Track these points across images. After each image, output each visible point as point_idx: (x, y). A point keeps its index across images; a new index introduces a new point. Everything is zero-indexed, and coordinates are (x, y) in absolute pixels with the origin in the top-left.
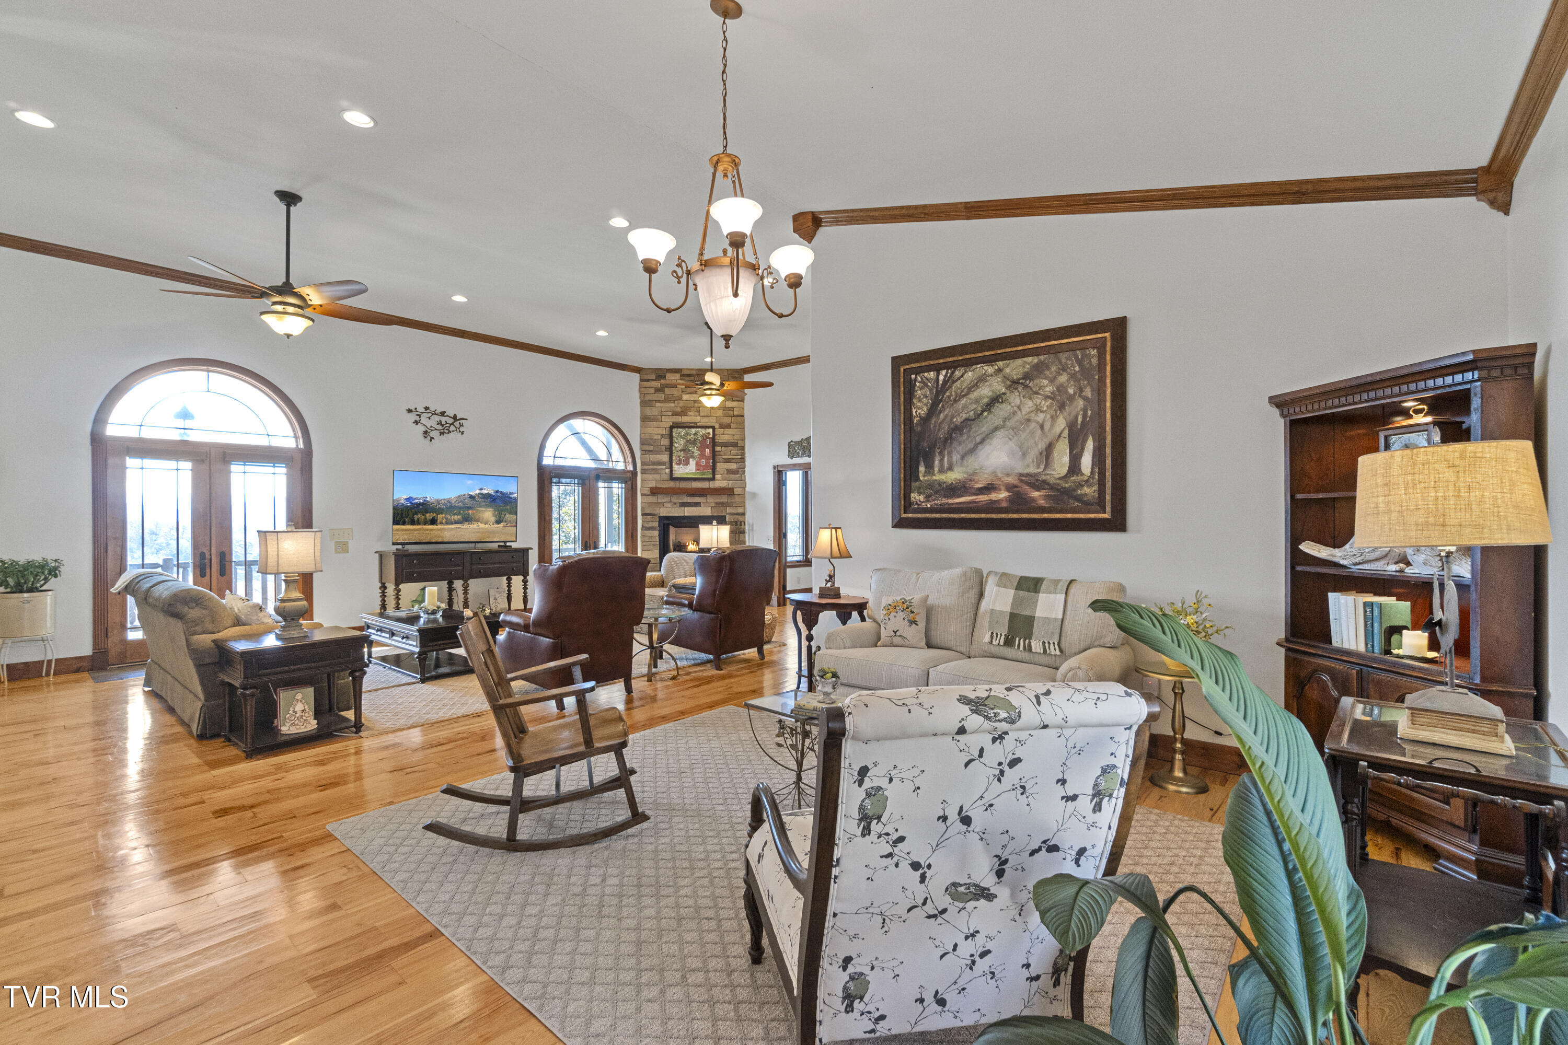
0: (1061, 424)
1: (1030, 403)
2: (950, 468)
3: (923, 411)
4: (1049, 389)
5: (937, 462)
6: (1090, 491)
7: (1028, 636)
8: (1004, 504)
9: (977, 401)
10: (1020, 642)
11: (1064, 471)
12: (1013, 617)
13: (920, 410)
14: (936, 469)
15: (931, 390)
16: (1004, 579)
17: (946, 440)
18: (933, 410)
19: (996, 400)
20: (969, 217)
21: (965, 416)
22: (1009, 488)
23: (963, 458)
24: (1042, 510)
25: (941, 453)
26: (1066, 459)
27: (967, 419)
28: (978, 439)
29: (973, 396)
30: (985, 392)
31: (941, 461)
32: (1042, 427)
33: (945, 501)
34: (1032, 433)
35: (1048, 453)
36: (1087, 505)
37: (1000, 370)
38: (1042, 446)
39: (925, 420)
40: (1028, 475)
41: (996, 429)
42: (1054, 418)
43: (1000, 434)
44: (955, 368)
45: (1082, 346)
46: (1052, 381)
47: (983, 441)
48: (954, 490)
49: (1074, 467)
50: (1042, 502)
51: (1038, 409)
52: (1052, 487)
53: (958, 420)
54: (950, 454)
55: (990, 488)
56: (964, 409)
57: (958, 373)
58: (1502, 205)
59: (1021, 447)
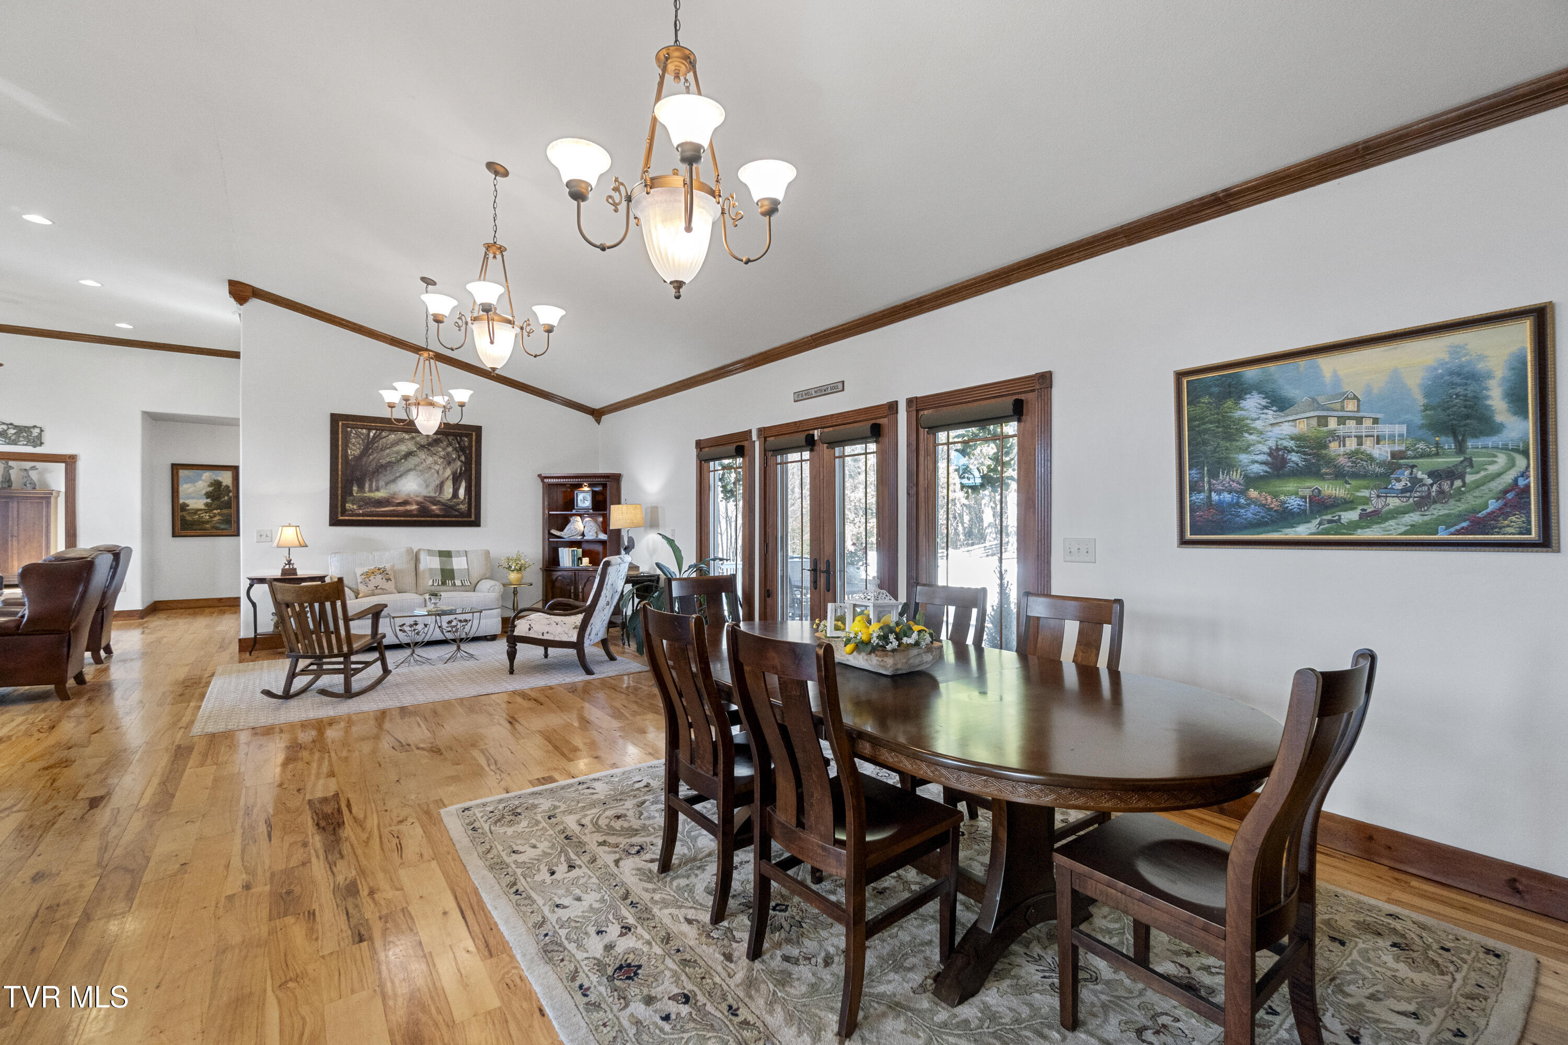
0: (448, 472)
1: (431, 459)
2: (378, 490)
3: (357, 452)
4: (442, 453)
5: (367, 486)
6: (463, 507)
7: (453, 578)
8: (415, 512)
9: (397, 453)
10: (449, 583)
11: (450, 496)
12: (443, 570)
13: (354, 451)
14: (367, 489)
15: (363, 440)
16: (430, 552)
17: (374, 473)
18: (364, 453)
19: (409, 454)
20: (391, 344)
21: (388, 460)
22: (418, 503)
23: (387, 484)
24: (438, 516)
25: (371, 481)
26: (451, 490)
27: (390, 462)
28: (398, 474)
29: (395, 449)
30: (403, 448)
31: (371, 485)
32: (438, 472)
33: (373, 509)
34: (432, 475)
35: (441, 486)
36: (462, 514)
37: (413, 438)
38: (438, 482)
39: (359, 458)
40: (430, 497)
41: (410, 470)
42: (444, 468)
43: (412, 473)
44: (383, 430)
45: (461, 435)
46: (444, 449)
47: (401, 476)
48: (380, 503)
49: (455, 494)
50: (438, 512)
51: (436, 463)
52: (443, 504)
53: (383, 462)
54: (377, 481)
55: (405, 503)
56: (387, 456)
57: (384, 434)
58: (598, 422)
59: (425, 481)
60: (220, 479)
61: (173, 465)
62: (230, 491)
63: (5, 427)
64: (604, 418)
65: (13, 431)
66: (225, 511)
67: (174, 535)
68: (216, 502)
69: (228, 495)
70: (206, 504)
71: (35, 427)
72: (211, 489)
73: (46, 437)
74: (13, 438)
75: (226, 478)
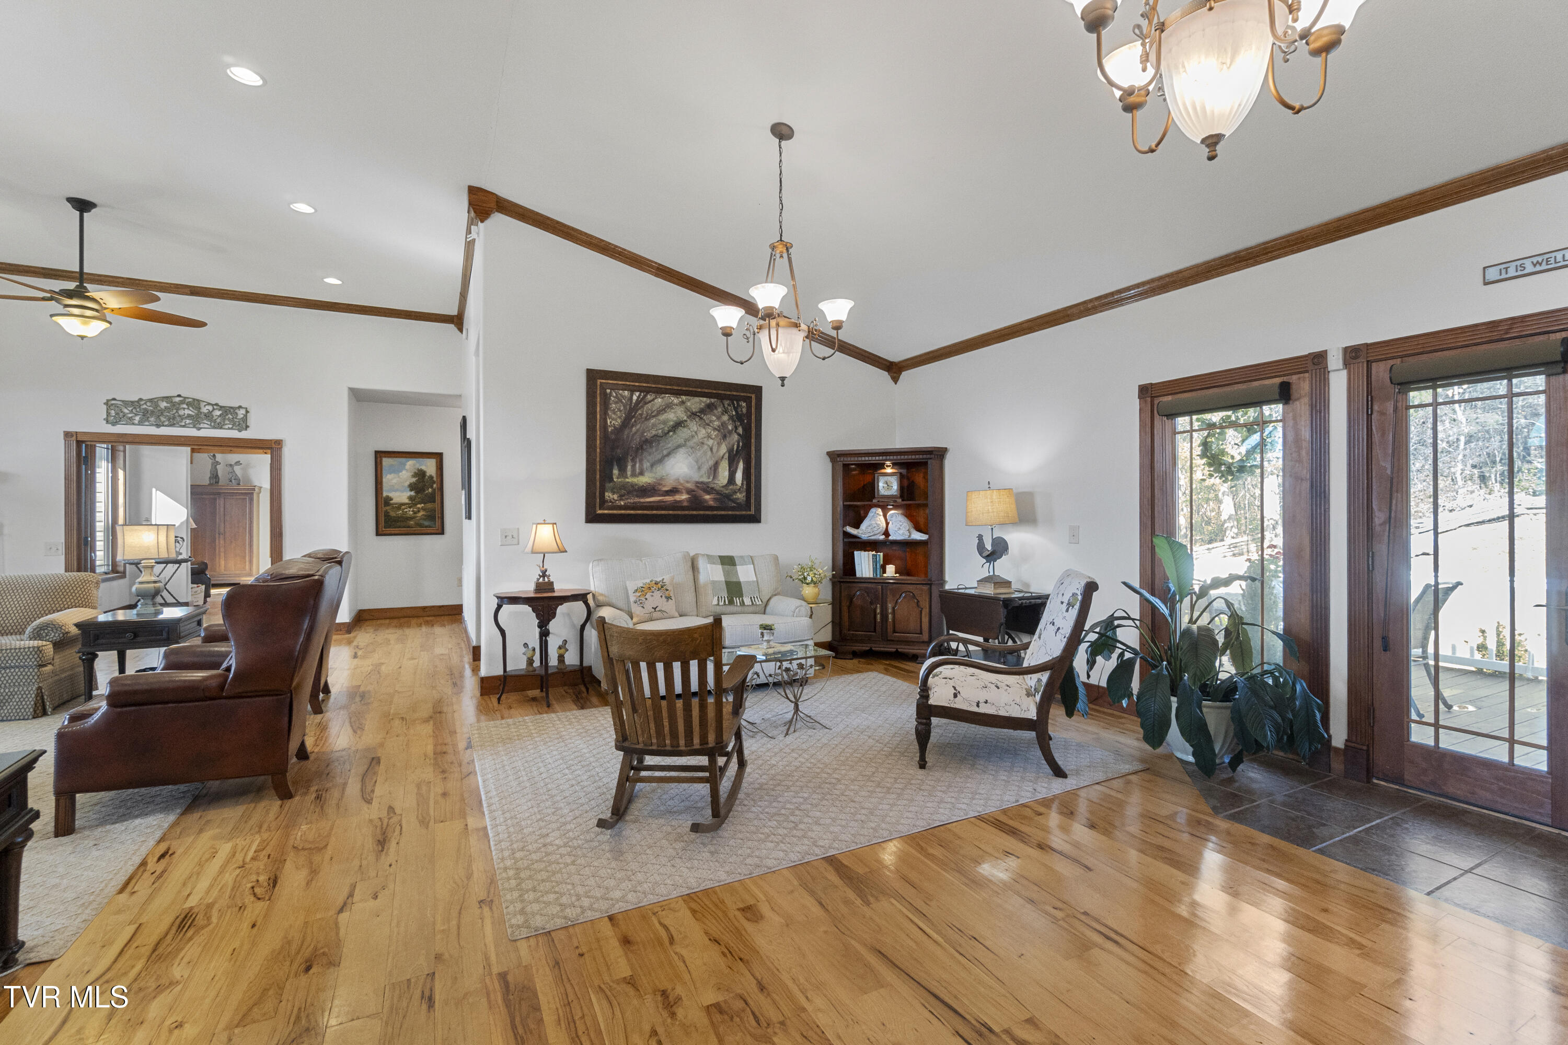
0: (724, 449)
1: (703, 431)
2: (642, 473)
3: (618, 423)
4: (717, 423)
5: (629, 467)
6: (741, 496)
7: (740, 595)
8: (685, 504)
9: (665, 422)
10: (737, 601)
11: (725, 481)
12: (728, 584)
13: (614, 421)
14: (629, 473)
15: (625, 406)
16: (710, 559)
17: (637, 449)
18: (626, 423)
19: (679, 424)
20: (657, 275)
21: (654, 433)
22: (689, 491)
23: (652, 466)
24: (712, 508)
25: (633, 460)
26: (727, 473)
27: (656, 436)
28: (665, 452)
29: (662, 417)
30: (671, 416)
31: (634, 466)
32: (711, 449)
33: (637, 500)
34: (705, 453)
35: (715, 467)
36: (739, 507)
37: (683, 402)
38: (711, 463)
39: (620, 430)
40: (702, 483)
41: (679, 446)
42: (719, 444)
43: (682, 451)
44: (648, 392)
45: (739, 399)
46: (719, 418)
47: (668, 455)
48: (645, 491)
49: (731, 479)
50: (711, 503)
51: (709, 437)
52: (718, 493)
53: (648, 435)
54: (641, 461)
55: (674, 491)
56: (653, 427)
57: (649, 397)
58: (895, 380)
59: (697, 462)
60: (423, 468)
61: (377, 452)
62: (434, 482)
63: (210, 408)
64: (905, 375)
65: (218, 413)
66: (429, 505)
67: (378, 534)
68: (420, 495)
69: (432, 487)
70: (410, 498)
71: (240, 407)
72: (414, 480)
73: (252, 421)
74: (218, 421)
75: (430, 467)
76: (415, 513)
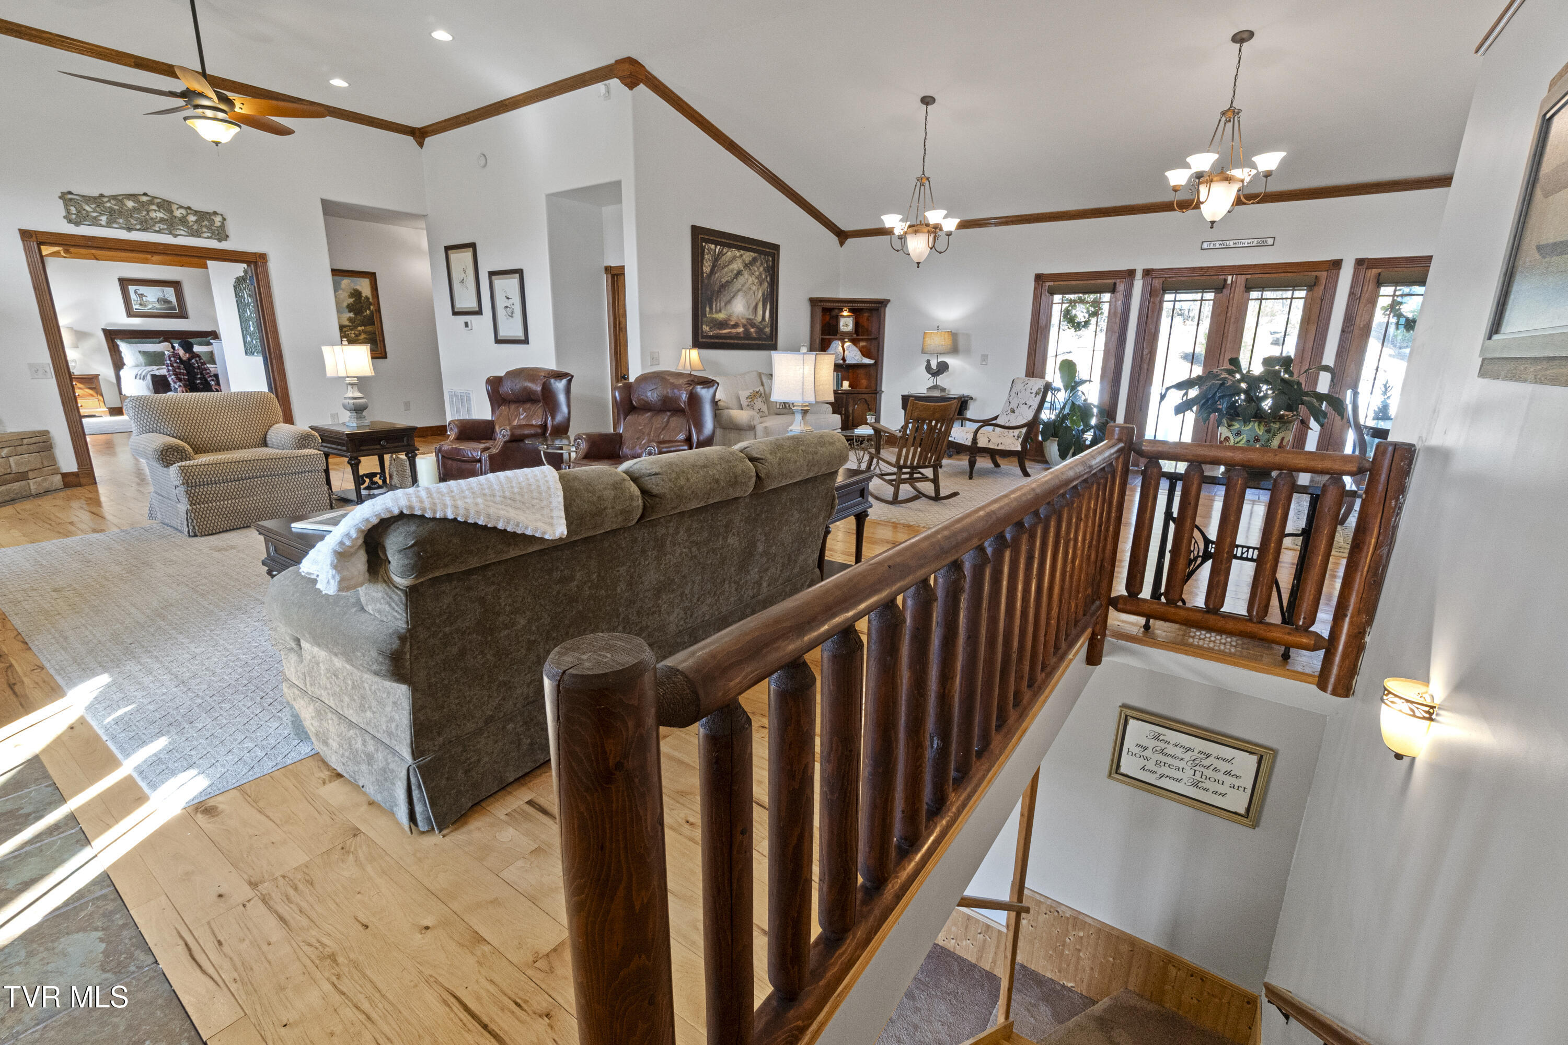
0: (760, 293)
1: (751, 279)
2: (720, 311)
3: (708, 270)
4: (757, 273)
5: (714, 306)
6: (768, 330)
8: (742, 335)
9: (732, 271)
11: (761, 318)
13: (707, 268)
14: (714, 310)
15: (712, 257)
17: (718, 292)
18: (712, 271)
19: (739, 273)
21: (726, 279)
22: (744, 326)
23: (725, 305)
24: (755, 339)
25: (716, 300)
26: (761, 312)
27: (727, 282)
28: (732, 295)
29: (731, 267)
30: (735, 266)
31: (716, 305)
32: (754, 293)
33: (719, 331)
34: (751, 296)
35: (756, 307)
36: (768, 338)
37: (742, 255)
38: (754, 304)
39: (709, 276)
40: (750, 319)
41: (739, 290)
42: (758, 289)
43: (740, 294)
44: (724, 246)
45: (768, 255)
46: (758, 269)
47: (733, 297)
48: (722, 324)
49: (764, 317)
50: (754, 335)
51: (753, 283)
52: (757, 327)
53: (723, 281)
54: (720, 301)
55: (736, 326)
56: (726, 275)
57: (725, 250)
58: (842, 244)
59: (747, 302)
60: (358, 288)
62: (371, 304)
63: (183, 211)
65: (192, 218)
66: (369, 328)
68: (359, 317)
69: (369, 309)
70: (350, 319)
71: (215, 213)
72: (351, 300)
73: (231, 228)
76: (357, 336)
